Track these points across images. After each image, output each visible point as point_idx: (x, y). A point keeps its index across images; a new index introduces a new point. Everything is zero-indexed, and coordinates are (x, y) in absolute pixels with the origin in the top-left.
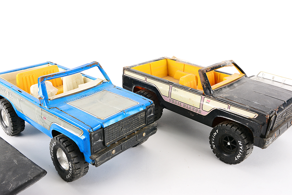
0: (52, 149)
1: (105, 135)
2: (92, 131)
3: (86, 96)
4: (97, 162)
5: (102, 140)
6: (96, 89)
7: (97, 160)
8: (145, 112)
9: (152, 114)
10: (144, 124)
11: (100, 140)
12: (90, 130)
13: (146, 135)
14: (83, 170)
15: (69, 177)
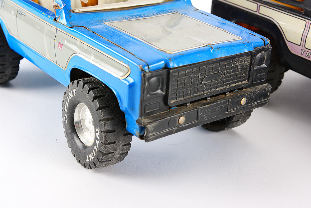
0: (67, 104)
1: (170, 82)
2: (147, 71)
3: (140, 16)
4: (149, 132)
5: (163, 92)
6: (160, 8)
7: (149, 129)
8: (252, 56)
9: (264, 65)
10: (246, 82)
11: (159, 91)
12: (144, 66)
13: (246, 103)
14: (120, 147)
15: (93, 158)
